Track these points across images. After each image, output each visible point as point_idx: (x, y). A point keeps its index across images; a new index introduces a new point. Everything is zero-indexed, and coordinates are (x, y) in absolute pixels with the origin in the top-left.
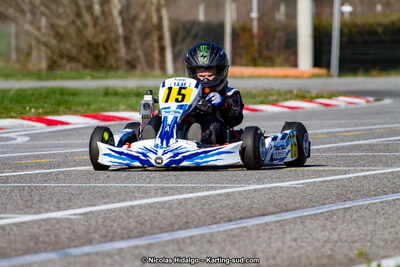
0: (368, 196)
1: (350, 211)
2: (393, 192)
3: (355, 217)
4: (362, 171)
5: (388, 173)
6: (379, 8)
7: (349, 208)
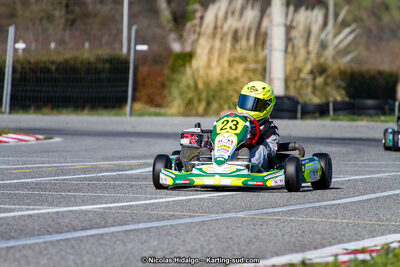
0: (31, 235)
1: (13, 250)
2: (57, 232)
3: (17, 256)
4: (28, 209)
5: (53, 213)
6: (53, 45)
7: (12, 247)
